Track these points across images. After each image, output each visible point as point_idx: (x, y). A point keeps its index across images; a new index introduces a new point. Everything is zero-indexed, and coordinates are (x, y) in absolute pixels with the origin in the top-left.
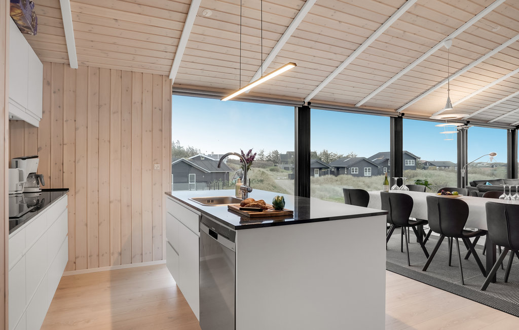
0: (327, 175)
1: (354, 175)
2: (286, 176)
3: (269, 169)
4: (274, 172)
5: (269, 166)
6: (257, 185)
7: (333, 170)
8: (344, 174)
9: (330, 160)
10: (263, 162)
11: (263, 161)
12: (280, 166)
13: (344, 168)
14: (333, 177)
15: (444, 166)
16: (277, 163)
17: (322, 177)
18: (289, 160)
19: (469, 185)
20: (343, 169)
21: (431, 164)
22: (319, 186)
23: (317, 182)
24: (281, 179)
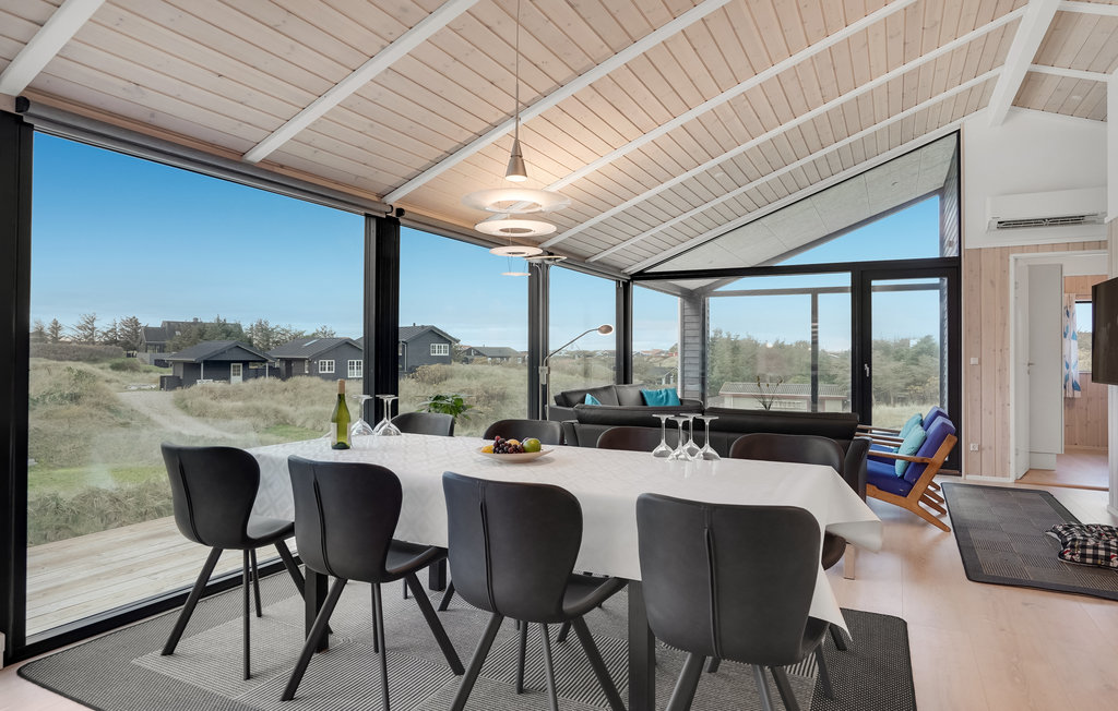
0: (262, 378)
1: (326, 377)
2: (155, 382)
3: (107, 365)
4: (123, 373)
5: (112, 356)
6: (59, 407)
7: (277, 365)
8: (302, 374)
9: (274, 342)
10: (91, 346)
11: (94, 343)
12: (144, 357)
13: (303, 360)
14: (278, 382)
15: (501, 356)
16: (134, 349)
17: (251, 382)
18: (167, 342)
19: (552, 403)
20: (300, 364)
21: (479, 352)
22: (240, 404)
23: (237, 393)
24: (139, 389)
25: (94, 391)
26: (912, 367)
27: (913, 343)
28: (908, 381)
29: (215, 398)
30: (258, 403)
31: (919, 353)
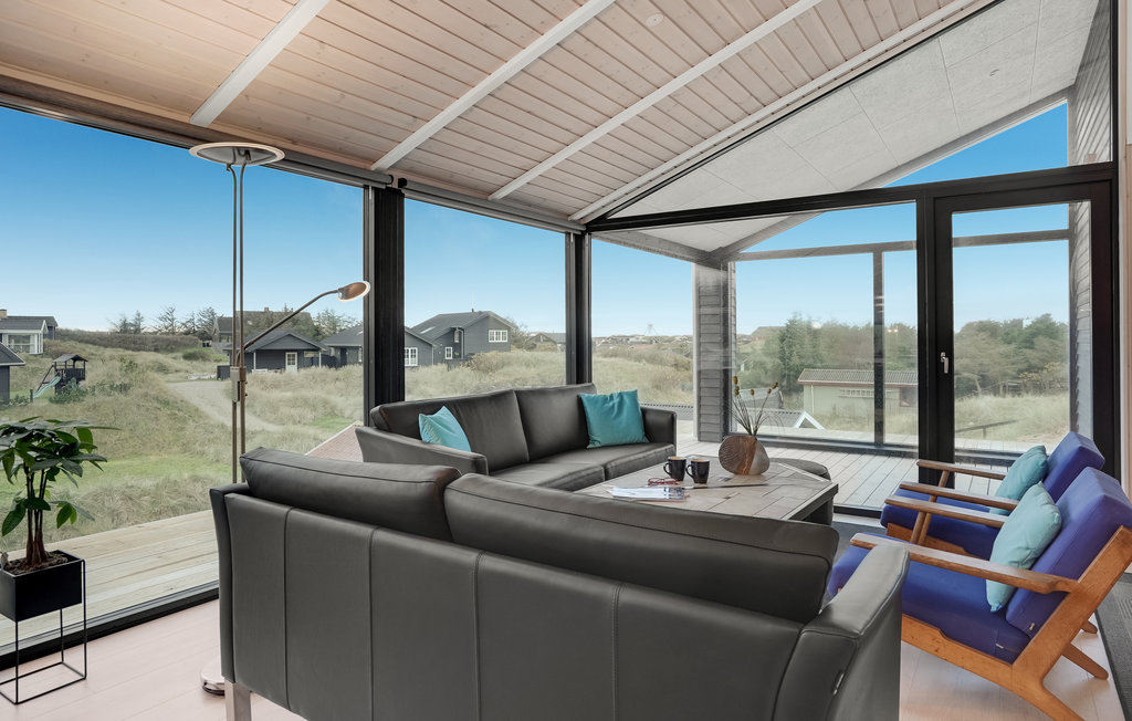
0: (313, 367)
2: (213, 373)
3: (180, 354)
4: (193, 363)
5: (186, 346)
7: (333, 353)
8: (356, 362)
9: (341, 330)
10: (169, 337)
11: (173, 333)
12: (217, 347)
13: (356, 348)
14: (332, 372)
16: (211, 339)
17: (303, 371)
20: (354, 351)
21: (549, 338)
22: (289, 394)
23: (289, 384)
24: (199, 379)
25: (143, 382)
26: (1027, 351)
27: (1026, 323)
28: (1021, 366)
29: (266, 388)
30: (306, 393)
31: (1034, 335)
